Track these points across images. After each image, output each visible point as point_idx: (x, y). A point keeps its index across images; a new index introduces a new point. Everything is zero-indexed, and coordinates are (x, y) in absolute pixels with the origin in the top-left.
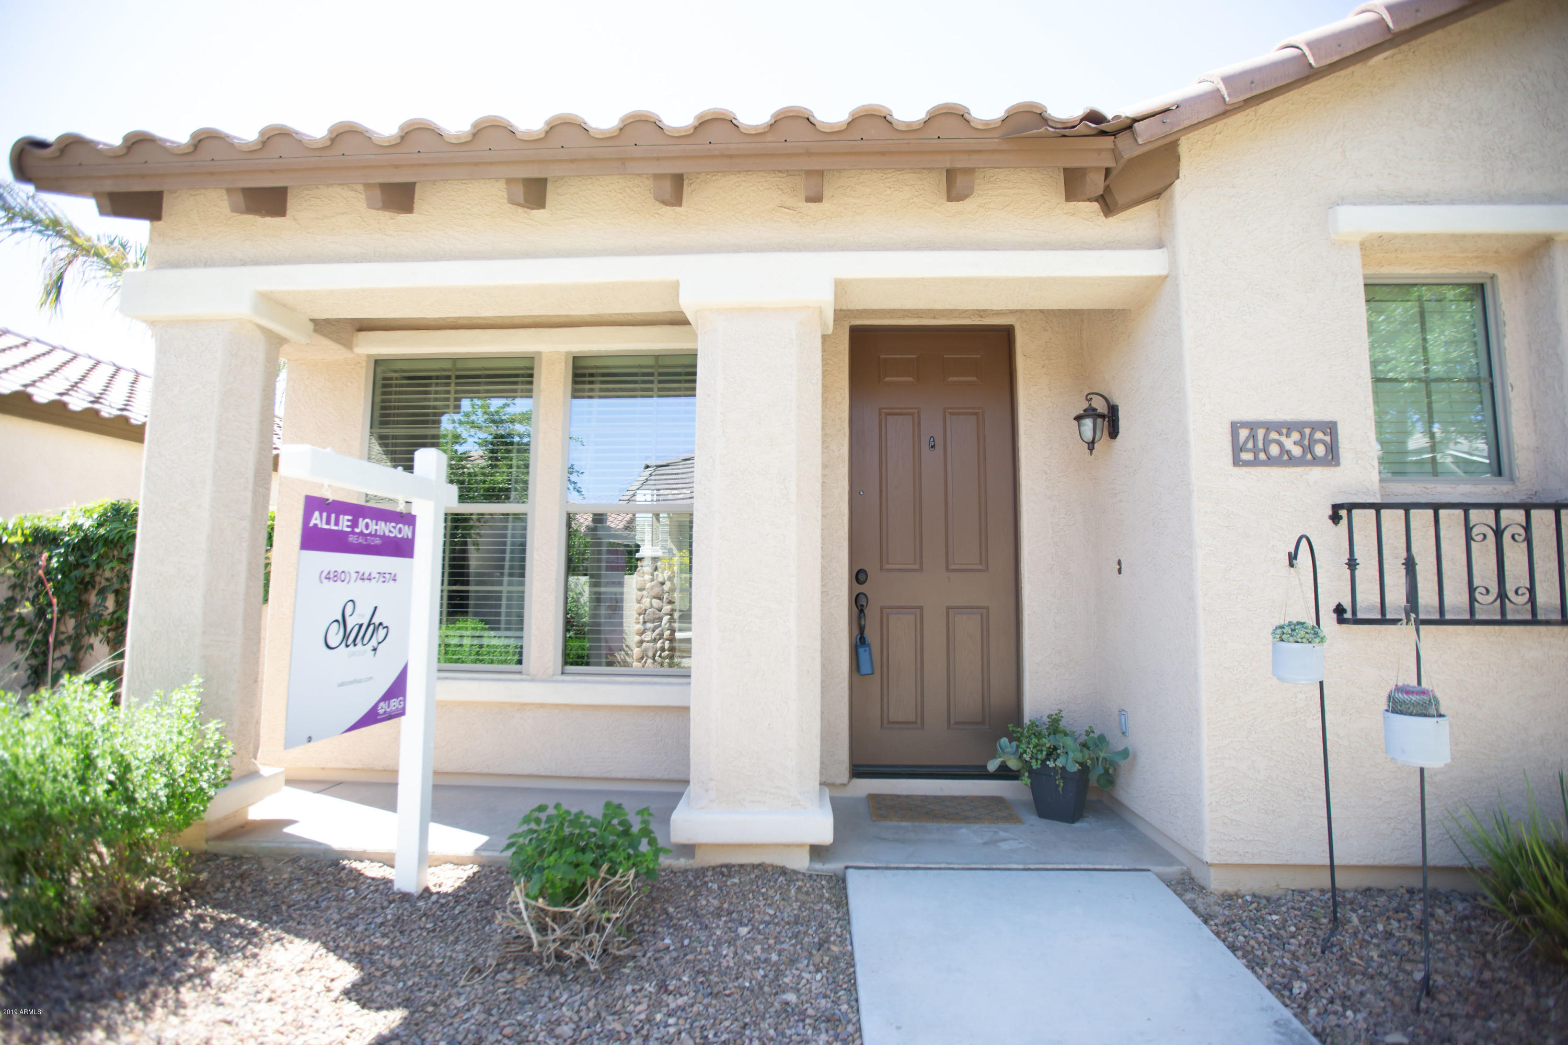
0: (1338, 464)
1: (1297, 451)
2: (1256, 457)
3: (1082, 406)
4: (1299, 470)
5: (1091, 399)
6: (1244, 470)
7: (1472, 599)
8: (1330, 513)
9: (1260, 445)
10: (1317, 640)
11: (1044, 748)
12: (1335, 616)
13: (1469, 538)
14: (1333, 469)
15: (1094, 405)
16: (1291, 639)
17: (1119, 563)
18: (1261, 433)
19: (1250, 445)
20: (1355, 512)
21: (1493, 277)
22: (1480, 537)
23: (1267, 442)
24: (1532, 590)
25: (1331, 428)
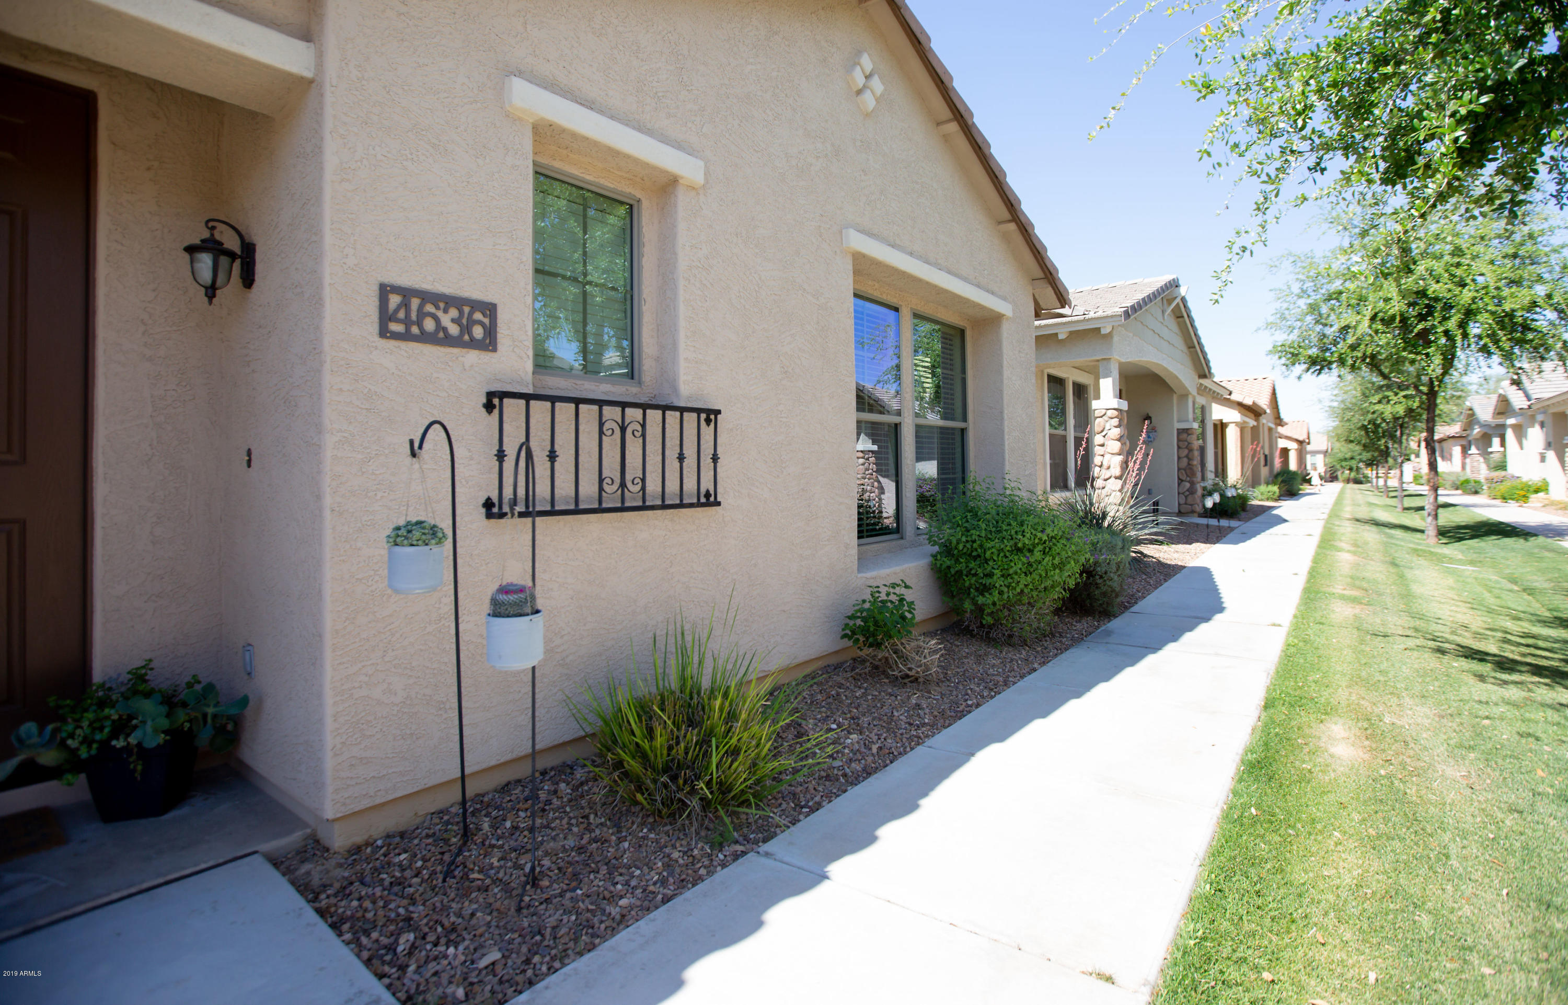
0: (495, 350)
1: (454, 330)
2: (408, 329)
3: (198, 234)
4: (456, 351)
5: (213, 228)
6: (392, 343)
7: (601, 489)
8: (484, 400)
9: (414, 316)
10: (433, 542)
11: (108, 723)
12: (483, 510)
13: (601, 433)
14: (490, 354)
15: (217, 236)
16: (406, 542)
17: (249, 453)
18: (415, 303)
19: (401, 315)
20: (506, 401)
21: (639, 201)
22: (610, 432)
23: (422, 315)
24: (643, 480)
25: (490, 310)
